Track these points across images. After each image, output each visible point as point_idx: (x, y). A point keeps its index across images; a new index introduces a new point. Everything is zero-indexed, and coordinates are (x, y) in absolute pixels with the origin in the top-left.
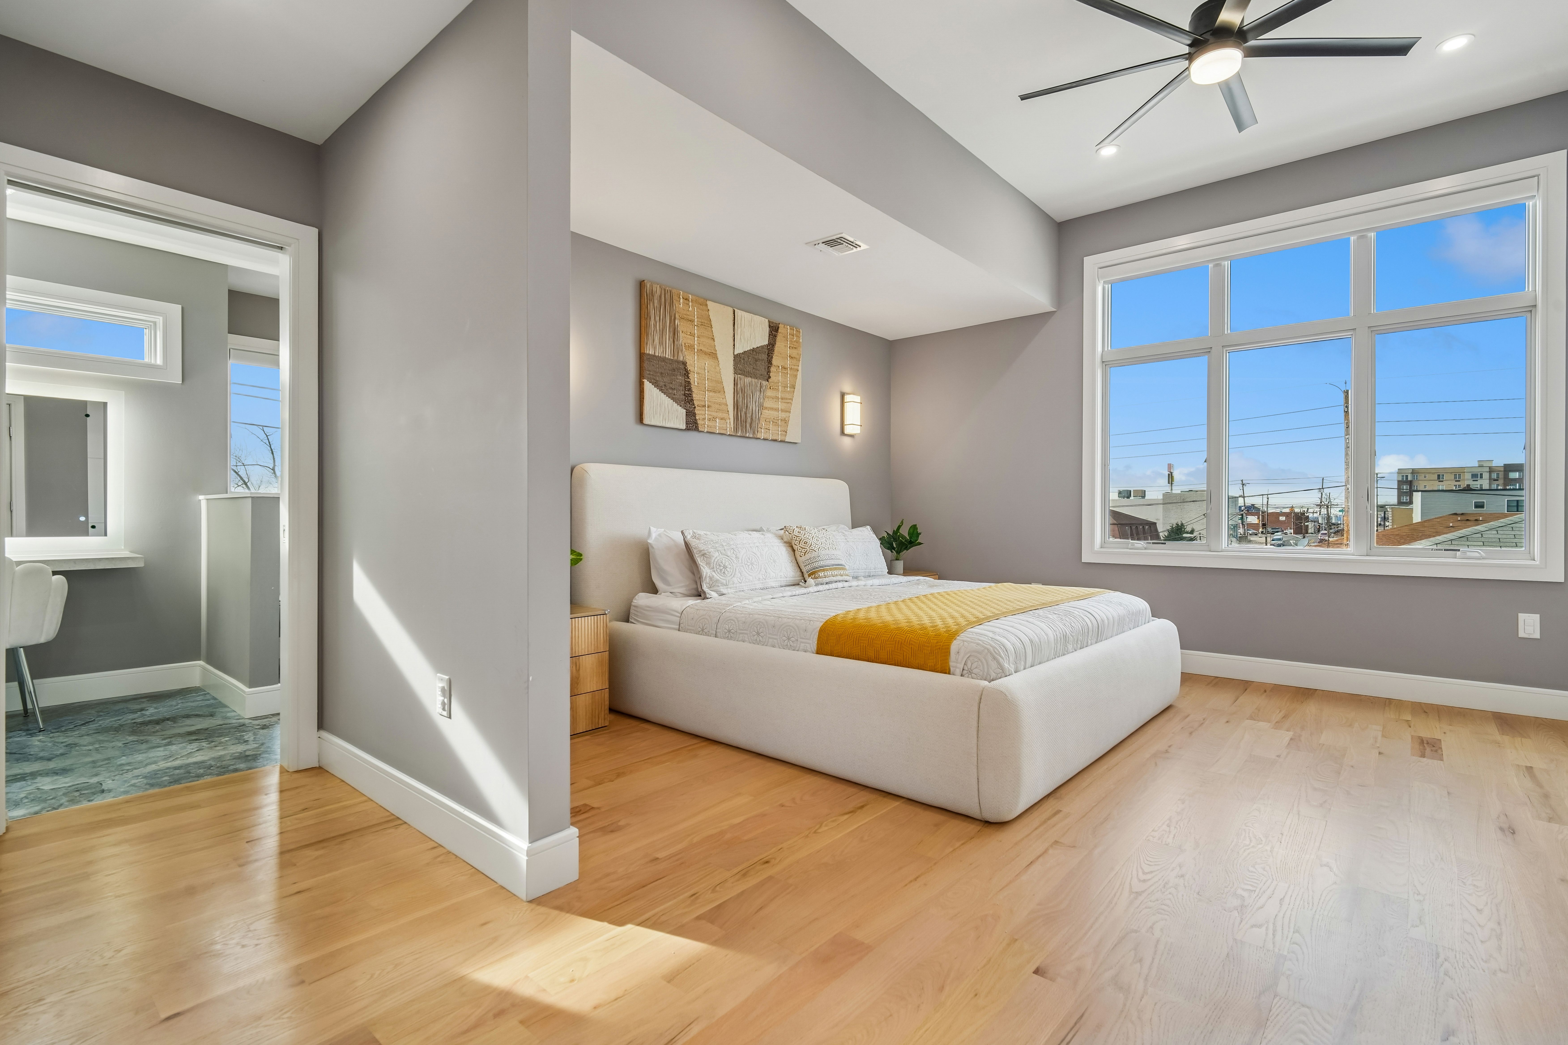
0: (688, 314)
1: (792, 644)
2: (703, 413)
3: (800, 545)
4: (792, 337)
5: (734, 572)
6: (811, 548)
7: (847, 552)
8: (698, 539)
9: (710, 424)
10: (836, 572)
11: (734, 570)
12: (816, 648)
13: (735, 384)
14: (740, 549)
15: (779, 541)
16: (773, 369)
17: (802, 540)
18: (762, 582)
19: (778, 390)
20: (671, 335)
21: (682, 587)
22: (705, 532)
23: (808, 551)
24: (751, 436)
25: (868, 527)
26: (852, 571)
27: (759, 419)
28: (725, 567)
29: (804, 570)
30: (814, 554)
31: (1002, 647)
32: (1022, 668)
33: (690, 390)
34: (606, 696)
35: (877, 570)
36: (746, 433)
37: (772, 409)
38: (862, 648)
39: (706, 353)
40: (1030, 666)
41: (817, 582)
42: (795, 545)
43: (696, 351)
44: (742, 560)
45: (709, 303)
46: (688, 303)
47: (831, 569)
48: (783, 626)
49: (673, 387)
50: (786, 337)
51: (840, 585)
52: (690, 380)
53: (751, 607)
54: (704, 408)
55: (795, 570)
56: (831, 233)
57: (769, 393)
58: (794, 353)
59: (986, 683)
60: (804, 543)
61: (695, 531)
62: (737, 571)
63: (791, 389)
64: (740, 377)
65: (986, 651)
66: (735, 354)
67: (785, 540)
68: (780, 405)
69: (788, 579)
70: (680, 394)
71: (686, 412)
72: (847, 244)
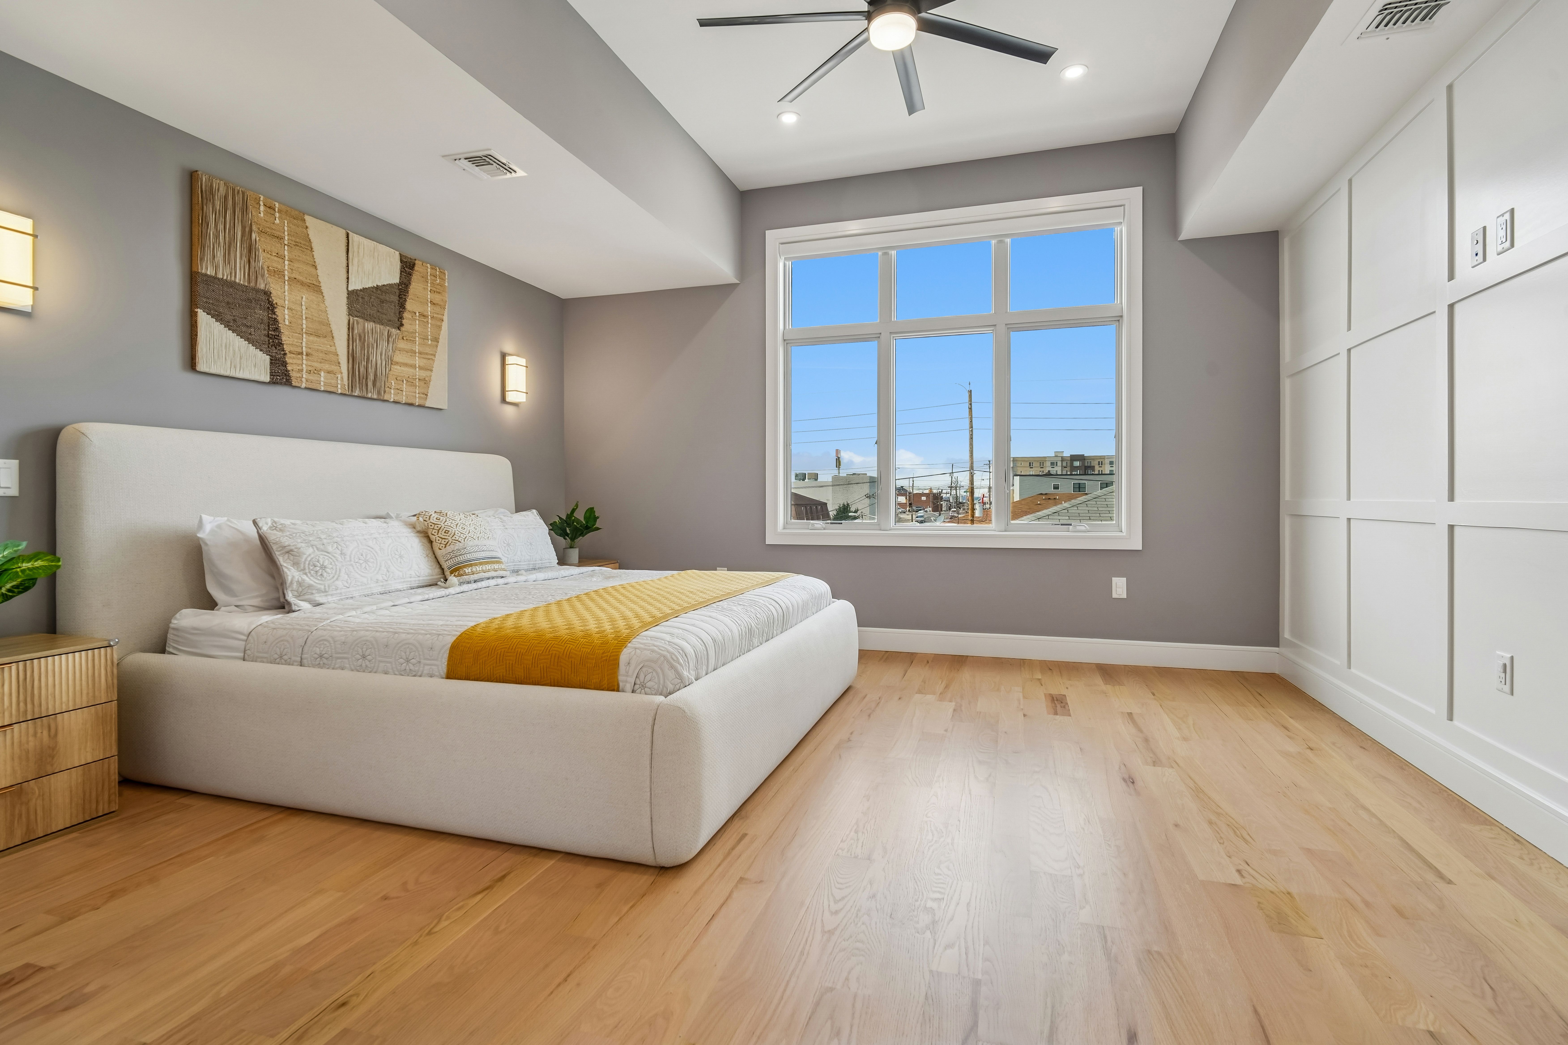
0: (274, 228)
1: (412, 667)
2: (299, 362)
3: (440, 535)
4: (433, 278)
5: (338, 573)
6: (453, 538)
7: (505, 542)
8: (281, 530)
9: (311, 377)
10: (488, 567)
11: (338, 570)
12: (445, 670)
13: (350, 328)
14: (348, 543)
15: (410, 530)
16: (406, 315)
17: (442, 529)
18: (381, 584)
19: (414, 342)
20: (245, 252)
21: (257, 597)
22: (293, 521)
23: (450, 542)
24: (375, 397)
25: (534, 511)
26: (511, 564)
27: (387, 376)
28: (323, 567)
29: (445, 566)
30: (458, 546)
31: (681, 651)
32: (704, 673)
33: (277, 329)
34: (112, 767)
35: (543, 562)
36: (367, 393)
37: (406, 365)
38: (508, 666)
39: (303, 284)
40: (712, 670)
41: (461, 581)
42: (433, 534)
43: (287, 278)
44: (350, 557)
45: (307, 217)
46: (272, 212)
47: (481, 564)
48: (400, 645)
49: (249, 324)
50: (425, 278)
51: (492, 582)
52: (277, 316)
53: (358, 620)
54: (300, 356)
55: (432, 566)
56: (477, 147)
57: (402, 344)
58: (437, 298)
59: (662, 698)
60: (445, 533)
61: (276, 520)
62: (343, 571)
63: (433, 343)
64: (357, 321)
65: (662, 658)
66: (350, 289)
67: (419, 529)
68: (418, 361)
69: (421, 578)
70: (261, 334)
71: (271, 360)
72: (498, 166)
